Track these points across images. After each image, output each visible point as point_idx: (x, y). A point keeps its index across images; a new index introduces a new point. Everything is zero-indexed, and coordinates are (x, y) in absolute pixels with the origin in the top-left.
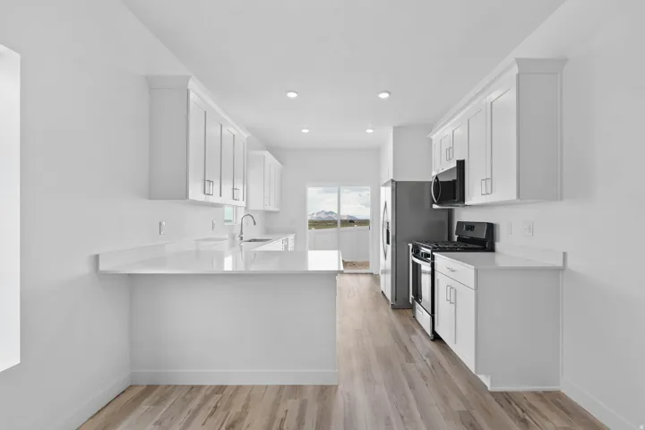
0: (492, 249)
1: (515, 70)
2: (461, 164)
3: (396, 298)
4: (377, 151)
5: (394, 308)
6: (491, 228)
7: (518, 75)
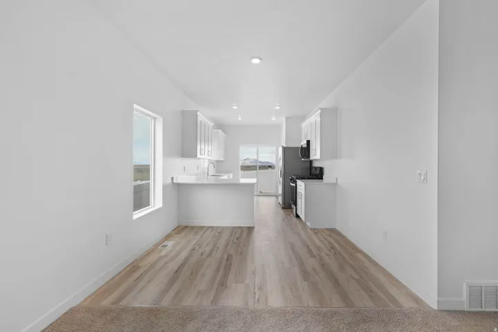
0: (322, 179)
1: (319, 111)
2: (308, 142)
3: (284, 203)
4: (279, 127)
5: (283, 208)
6: (321, 169)
7: (321, 114)
